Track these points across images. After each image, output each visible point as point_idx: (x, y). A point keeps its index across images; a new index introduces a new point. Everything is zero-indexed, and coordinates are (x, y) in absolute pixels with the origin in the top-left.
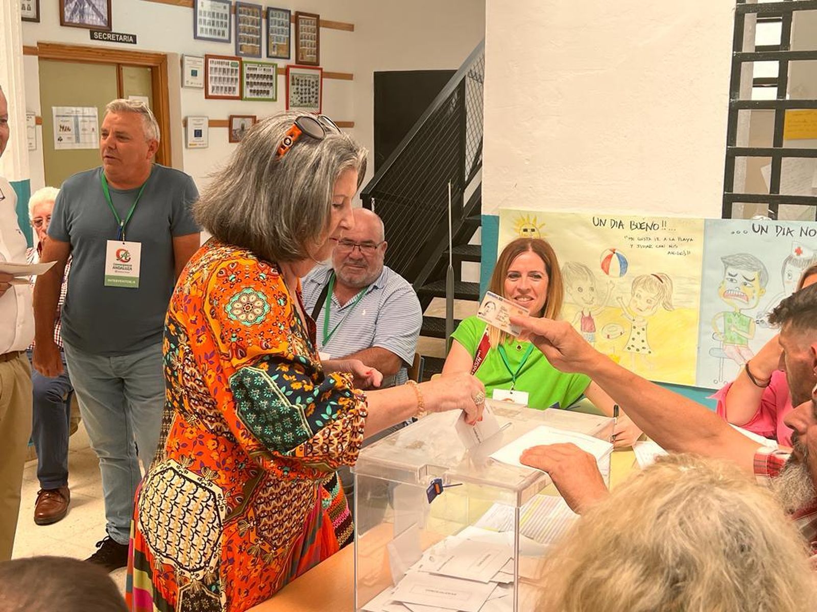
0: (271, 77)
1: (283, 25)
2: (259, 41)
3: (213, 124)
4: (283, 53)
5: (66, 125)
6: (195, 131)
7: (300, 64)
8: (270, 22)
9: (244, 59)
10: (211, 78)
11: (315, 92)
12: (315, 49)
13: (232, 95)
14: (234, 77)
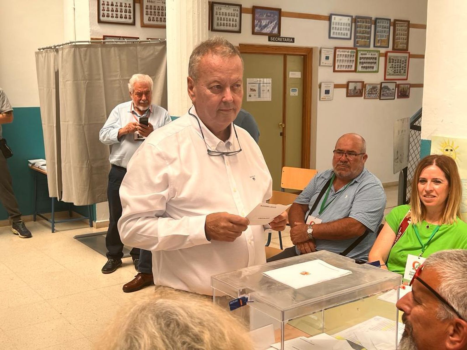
0: (376, 59)
1: (385, 28)
2: (369, 38)
3: (337, 86)
4: (384, 44)
5: (253, 88)
6: (326, 90)
7: (395, 50)
8: (377, 27)
9: (359, 49)
10: (338, 60)
11: (404, 66)
12: (406, 41)
13: (350, 70)
14: (352, 59)
